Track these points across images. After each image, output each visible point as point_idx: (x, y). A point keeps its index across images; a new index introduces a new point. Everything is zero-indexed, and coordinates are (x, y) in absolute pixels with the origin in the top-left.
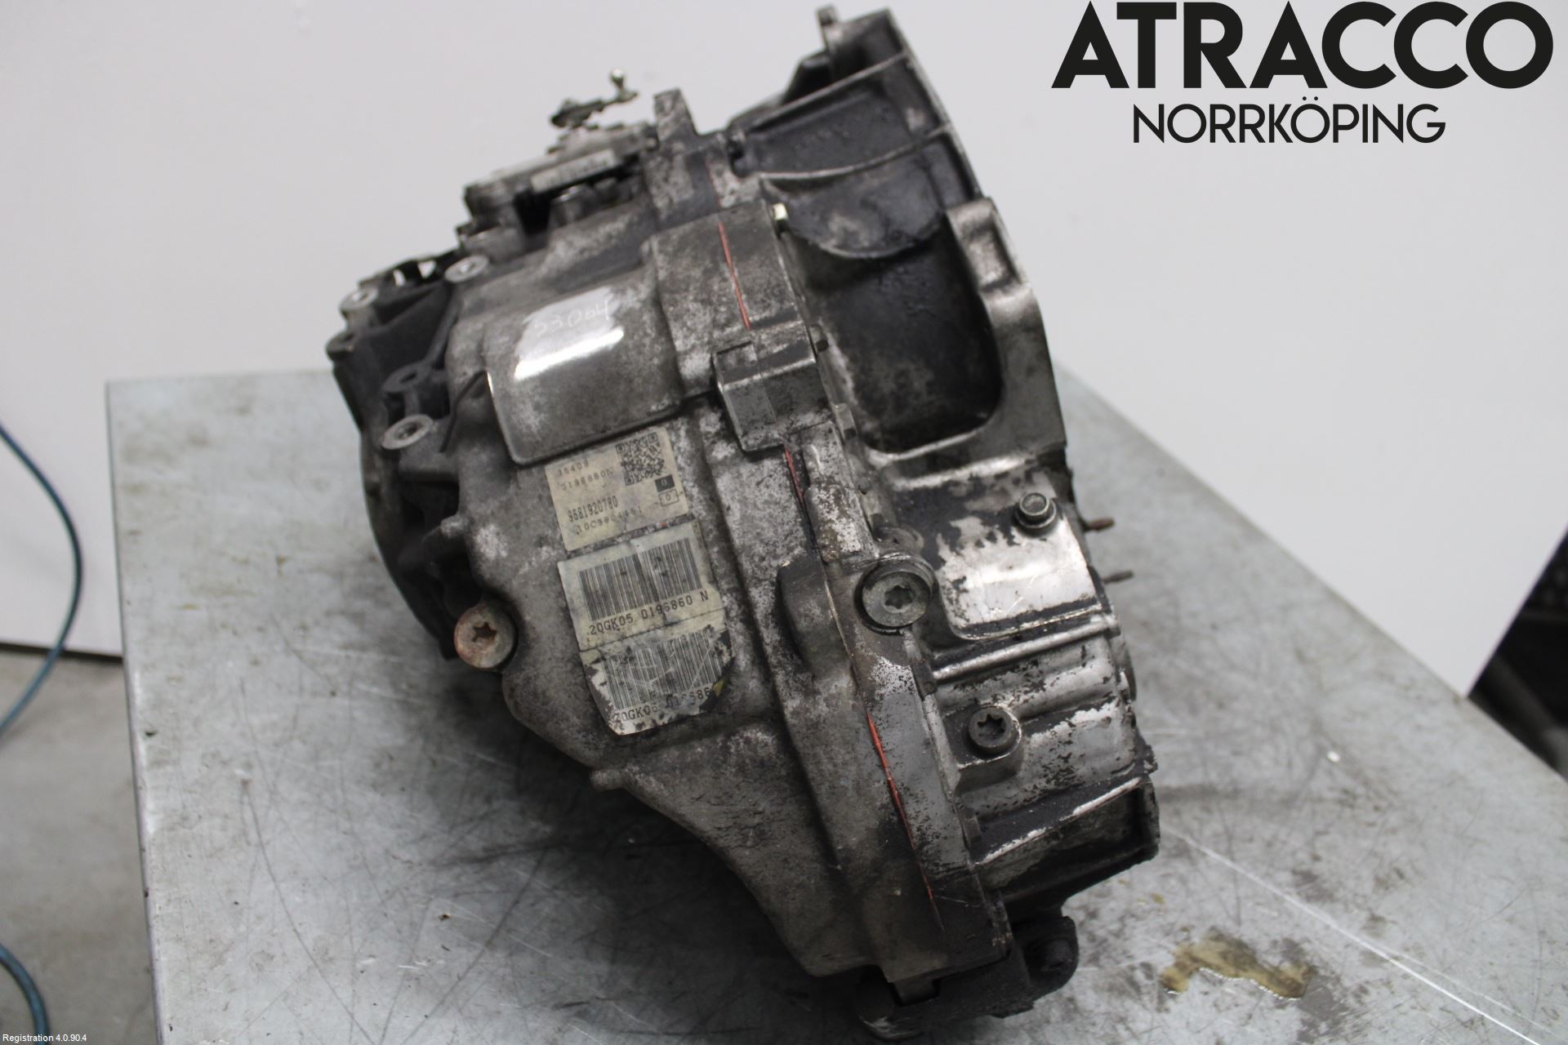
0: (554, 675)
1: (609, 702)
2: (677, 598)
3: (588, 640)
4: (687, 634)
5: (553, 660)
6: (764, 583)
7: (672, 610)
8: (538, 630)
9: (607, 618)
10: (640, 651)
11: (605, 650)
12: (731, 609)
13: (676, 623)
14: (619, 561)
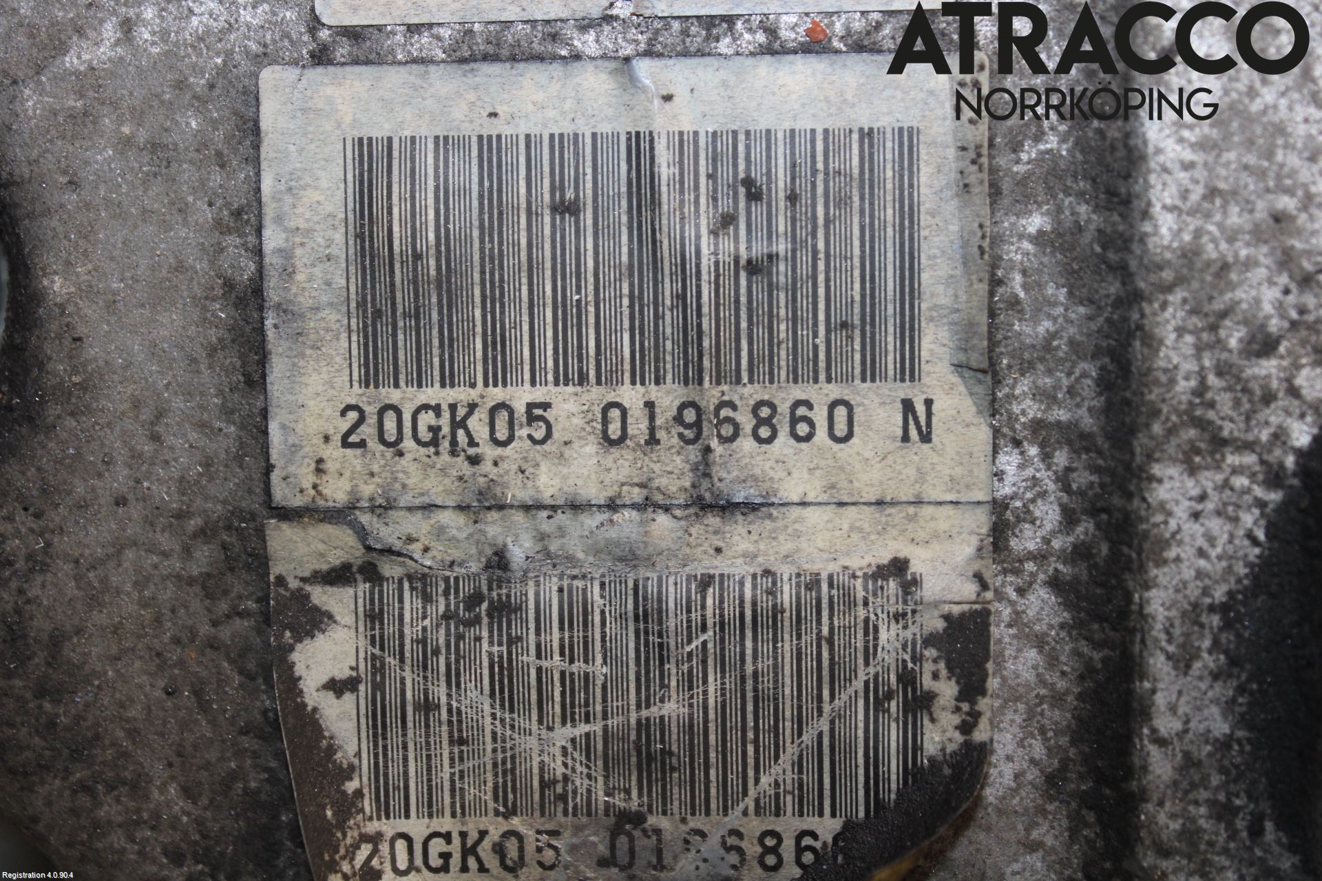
0: (122, 578)
1: (349, 772)
2: (785, 396)
3: (320, 468)
4: (785, 571)
5: (135, 511)
6: (1232, 459)
7: (746, 444)
8: (93, 351)
9: (433, 394)
10: (551, 588)
11: (388, 532)
12: (1027, 516)
13: (750, 508)
14: (558, 142)
